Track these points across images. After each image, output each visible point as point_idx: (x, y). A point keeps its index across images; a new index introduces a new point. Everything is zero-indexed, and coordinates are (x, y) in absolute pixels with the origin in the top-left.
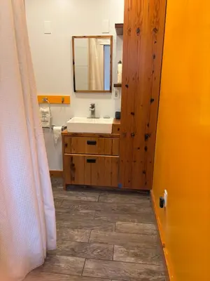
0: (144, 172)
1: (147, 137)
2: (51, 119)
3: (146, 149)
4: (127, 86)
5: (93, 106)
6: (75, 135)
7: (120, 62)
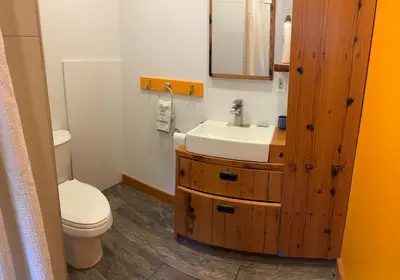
0: (328, 232)
1: (335, 172)
2: (172, 120)
3: (333, 192)
4: (300, 70)
5: (239, 106)
6: (199, 158)
7: (288, 19)
